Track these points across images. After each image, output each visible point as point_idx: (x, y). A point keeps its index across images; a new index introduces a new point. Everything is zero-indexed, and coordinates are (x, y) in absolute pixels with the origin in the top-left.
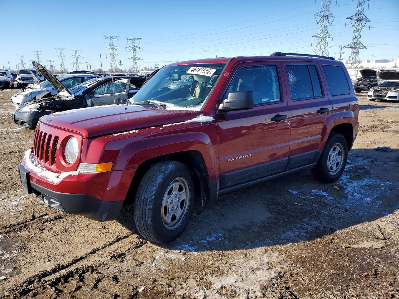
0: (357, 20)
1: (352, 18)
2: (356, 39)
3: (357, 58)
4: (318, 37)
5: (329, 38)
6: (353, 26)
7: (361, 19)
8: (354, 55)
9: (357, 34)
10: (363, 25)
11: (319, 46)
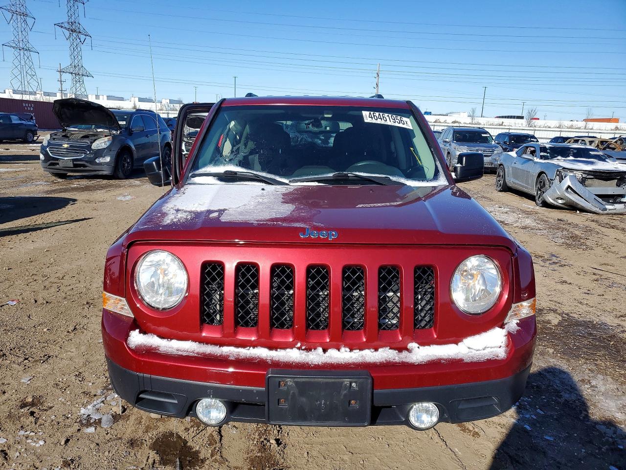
0: (72, 31)
1: (63, 25)
2: (76, 61)
3: (83, 90)
4: (14, 47)
5: (32, 51)
6: (67, 39)
7: (78, 30)
8: (78, 85)
9: (75, 52)
10: (82, 40)
11: (16, 62)
